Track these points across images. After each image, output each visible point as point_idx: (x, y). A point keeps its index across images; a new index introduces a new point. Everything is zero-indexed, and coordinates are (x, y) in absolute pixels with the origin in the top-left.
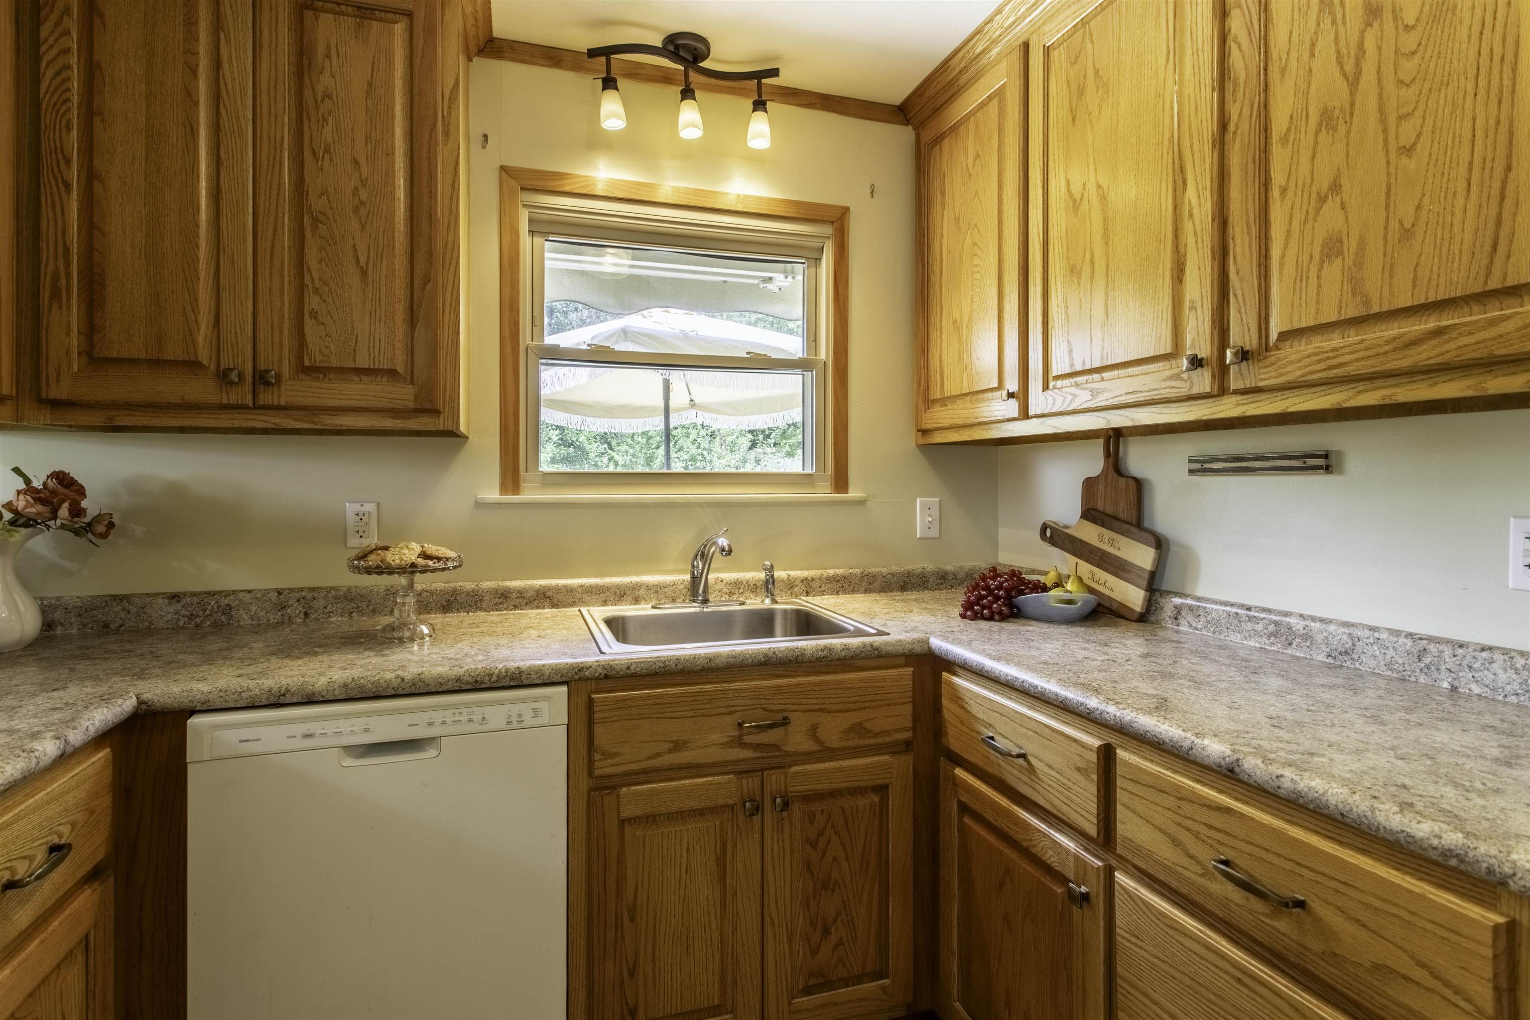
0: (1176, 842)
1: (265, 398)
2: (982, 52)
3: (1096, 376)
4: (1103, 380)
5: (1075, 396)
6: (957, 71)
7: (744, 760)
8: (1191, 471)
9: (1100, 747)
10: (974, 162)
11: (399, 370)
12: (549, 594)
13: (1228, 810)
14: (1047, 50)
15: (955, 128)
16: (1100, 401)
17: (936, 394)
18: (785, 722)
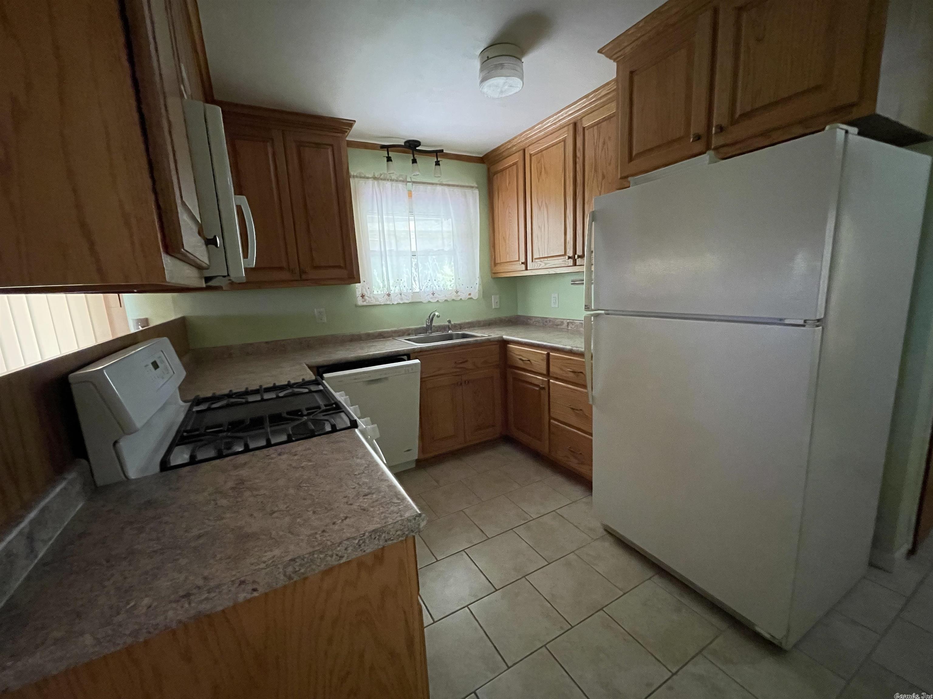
0: (561, 369)
1: (304, 277)
2: (510, 148)
3: (546, 259)
4: (547, 260)
5: (540, 265)
6: (502, 151)
7: (456, 372)
8: (572, 284)
9: (547, 353)
10: (509, 185)
11: (342, 265)
12: (382, 334)
13: (571, 359)
14: (531, 155)
15: (502, 171)
16: (547, 266)
17: (498, 261)
18: (466, 361)
